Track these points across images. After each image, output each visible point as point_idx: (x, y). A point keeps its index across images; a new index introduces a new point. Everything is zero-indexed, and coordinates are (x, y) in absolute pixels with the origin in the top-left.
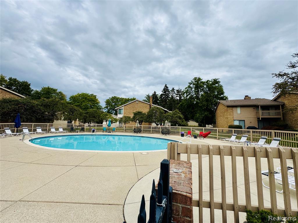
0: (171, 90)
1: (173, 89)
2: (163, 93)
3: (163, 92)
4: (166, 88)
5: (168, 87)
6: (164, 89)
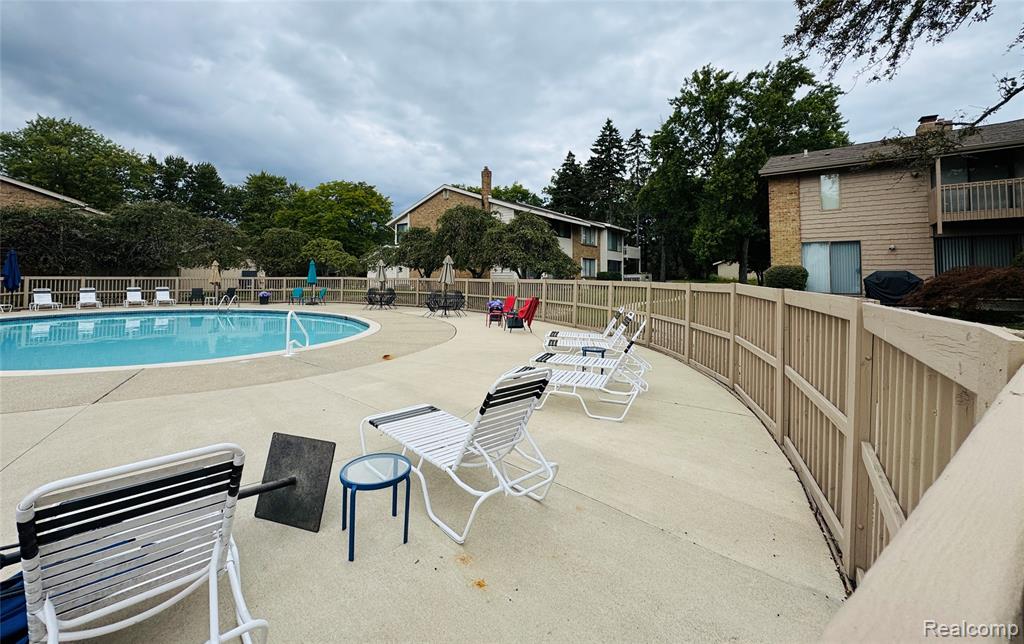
0: (632, 140)
1: (638, 136)
2: (596, 156)
3: (595, 151)
4: (610, 135)
5: (616, 131)
6: (600, 142)
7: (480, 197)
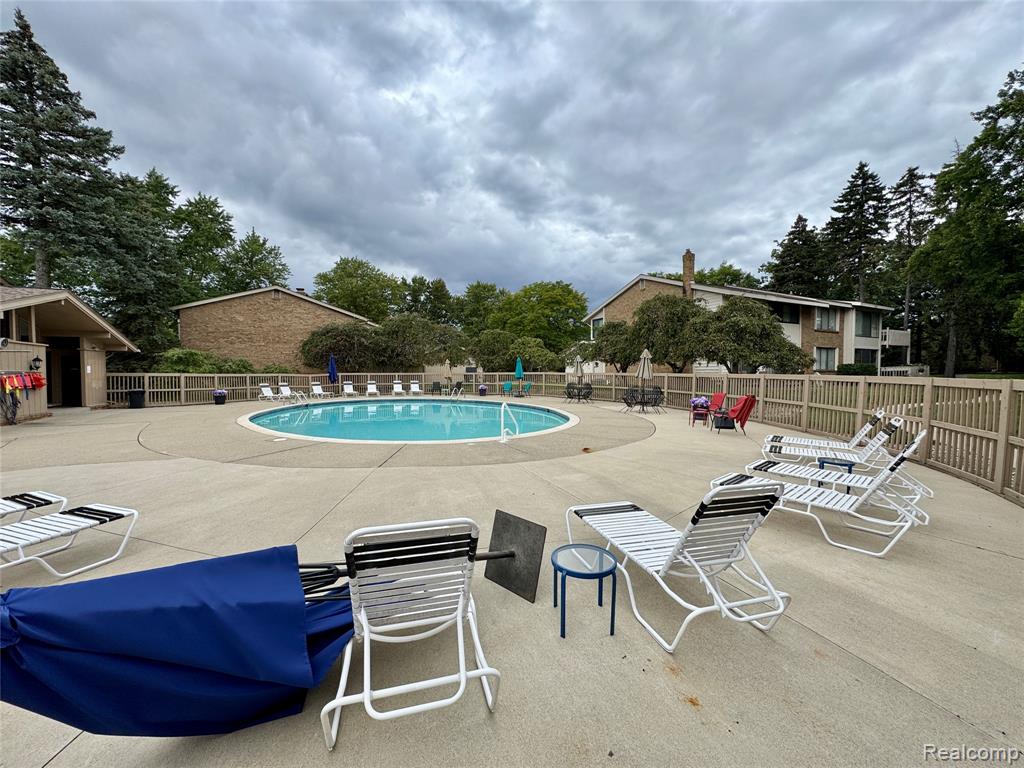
0: (901, 185)
1: (912, 177)
2: (840, 215)
4: (864, 183)
5: (873, 177)
6: (847, 196)
7: (681, 284)
